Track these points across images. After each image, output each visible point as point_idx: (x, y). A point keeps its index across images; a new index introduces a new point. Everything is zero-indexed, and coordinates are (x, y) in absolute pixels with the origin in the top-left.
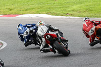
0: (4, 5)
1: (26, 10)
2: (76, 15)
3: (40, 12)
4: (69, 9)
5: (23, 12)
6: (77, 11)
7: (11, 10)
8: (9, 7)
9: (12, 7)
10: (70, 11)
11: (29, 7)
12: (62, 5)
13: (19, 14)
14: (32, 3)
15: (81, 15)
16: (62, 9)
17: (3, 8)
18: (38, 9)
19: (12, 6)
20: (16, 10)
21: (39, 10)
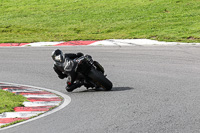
0: (65, 21)
1: (109, 31)
3: (137, 36)
5: (103, 35)
7: (78, 32)
8: (74, 26)
9: (81, 25)
11: (114, 25)
12: (180, 20)
13: (94, 40)
16: (180, 28)
17: (63, 28)
20: (88, 31)
21: (135, 31)
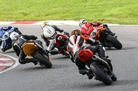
0: (17, 7)
1: (47, 15)
2: (116, 22)
3: (66, 18)
4: (106, 14)
5: (43, 18)
6: (116, 16)
7: (26, 15)
8: (23, 11)
10: (107, 16)
11: (50, 11)
12: (96, 8)
13: (37, 21)
14: (55, 5)
15: (122, 22)
16: (96, 13)
17: (15, 12)
18: (64, 13)
19: (28, 10)
20: (32, 15)
21: (65, 15)
